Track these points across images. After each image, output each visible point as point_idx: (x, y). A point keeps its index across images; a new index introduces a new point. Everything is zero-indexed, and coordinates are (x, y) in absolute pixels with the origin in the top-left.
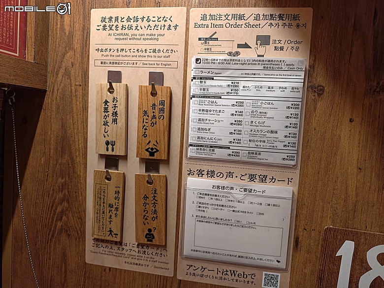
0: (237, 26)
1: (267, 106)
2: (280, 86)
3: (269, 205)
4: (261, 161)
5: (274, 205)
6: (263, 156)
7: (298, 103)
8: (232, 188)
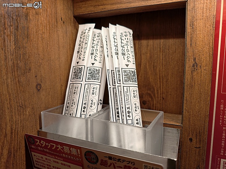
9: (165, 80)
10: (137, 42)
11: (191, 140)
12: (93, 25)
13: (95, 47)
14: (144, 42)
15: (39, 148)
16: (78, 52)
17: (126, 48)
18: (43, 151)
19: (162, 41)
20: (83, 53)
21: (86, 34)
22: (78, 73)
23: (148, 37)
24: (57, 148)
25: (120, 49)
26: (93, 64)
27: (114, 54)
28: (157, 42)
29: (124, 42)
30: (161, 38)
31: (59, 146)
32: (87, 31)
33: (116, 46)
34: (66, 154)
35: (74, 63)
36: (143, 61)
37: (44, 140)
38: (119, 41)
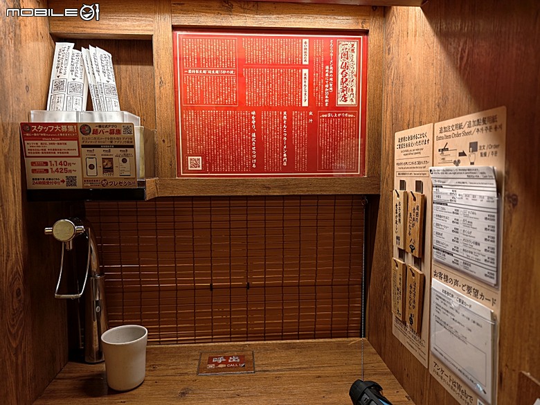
0: (458, 135)
1: (472, 216)
2: (481, 195)
3: (474, 322)
4: (471, 273)
5: (478, 324)
6: (473, 268)
7: (493, 214)
8: (453, 296)
9: (144, 103)
10: (116, 66)
11: (164, 141)
12: (72, 45)
13: (75, 65)
14: (123, 67)
15: (35, 134)
16: (58, 67)
17: (106, 68)
18: (40, 136)
19: (140, 67)
20: (63, 68)
21: (65, 52)
22: (59, 86)
23: (127, 63)
24: (55, 129)
25: (101, 68)
26: (74, 79)
27: (95, 72)
28: (135, 67)
29: (105, 62)
30: (138, 65)
31: (57, 127)
32: (66, 49)
33: (97, 65)
34: (64, 132)
35: (53, 77)
36: (123, 85)
37: (41, 124)
38: (99, 61)
